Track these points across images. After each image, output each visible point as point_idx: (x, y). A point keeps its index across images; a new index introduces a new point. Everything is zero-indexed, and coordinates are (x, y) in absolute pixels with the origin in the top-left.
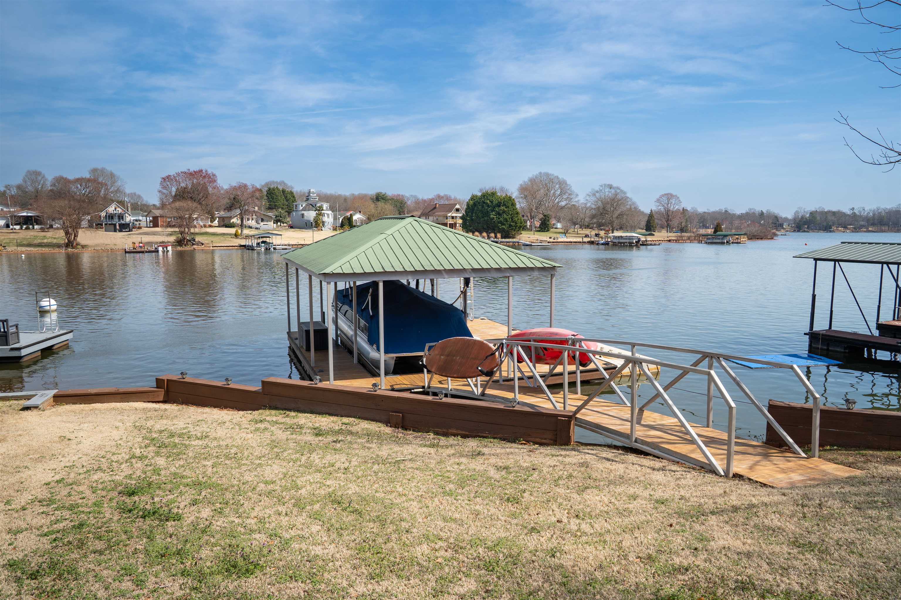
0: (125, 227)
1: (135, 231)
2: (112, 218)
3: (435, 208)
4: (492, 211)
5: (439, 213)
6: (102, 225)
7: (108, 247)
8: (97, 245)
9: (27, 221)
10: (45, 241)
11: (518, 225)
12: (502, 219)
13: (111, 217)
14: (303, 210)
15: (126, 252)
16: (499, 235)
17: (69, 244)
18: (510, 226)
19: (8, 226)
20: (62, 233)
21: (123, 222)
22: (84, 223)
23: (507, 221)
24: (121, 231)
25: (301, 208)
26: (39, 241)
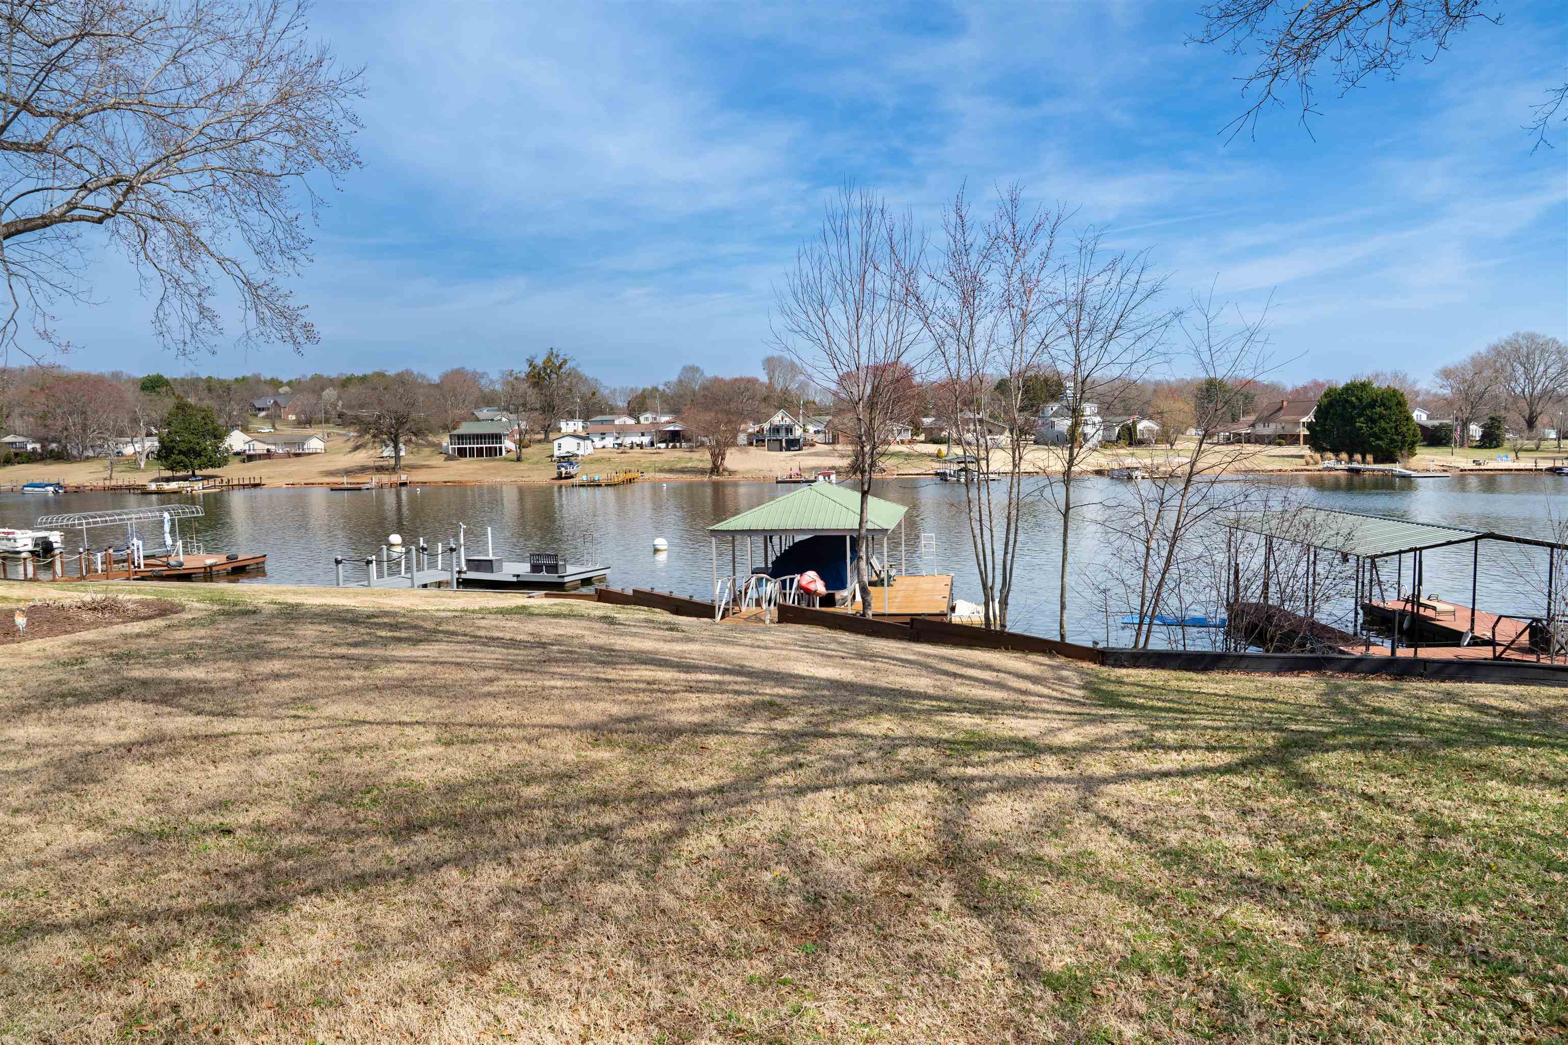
0: (793, 444)
1: (806, 450)
2: (778, 431)
3: (1281, 408)
4: (1360, 416)
5: (1287, 418)
6: (763, 441)
7: (761, 475)
8: (748, 471)
9: (674, 438)
10: (690, 465)
11: (1409, 439)
12: (1376, 430)
13: (776, 430)
14: (1053, 415)
15: (778, 482)
16: (1369, 458)
17: (715, 470)
18: (1392, 441)
19: (652, 444)
20: (708, 455)
21: (791, 437)
22: (742, 438)
23: (1386, 433)
24: (788, 449)
25: (1051, 412)
26: (683, 465)
